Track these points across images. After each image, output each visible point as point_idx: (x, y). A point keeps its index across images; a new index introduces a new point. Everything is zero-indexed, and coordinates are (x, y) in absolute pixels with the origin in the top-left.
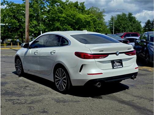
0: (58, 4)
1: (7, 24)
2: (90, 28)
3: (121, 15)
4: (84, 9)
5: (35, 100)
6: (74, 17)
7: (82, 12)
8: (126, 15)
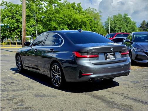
0: (56, 5)
1: (6, 24)
2: (86, 28)
3: (117, 16)
4: (81, 10)
5: (16, 95)
6: (71, 17)
7: (79, 12)
8: (121, 16)
